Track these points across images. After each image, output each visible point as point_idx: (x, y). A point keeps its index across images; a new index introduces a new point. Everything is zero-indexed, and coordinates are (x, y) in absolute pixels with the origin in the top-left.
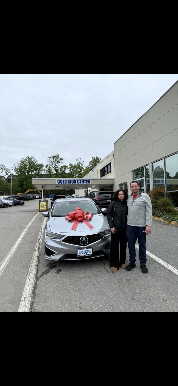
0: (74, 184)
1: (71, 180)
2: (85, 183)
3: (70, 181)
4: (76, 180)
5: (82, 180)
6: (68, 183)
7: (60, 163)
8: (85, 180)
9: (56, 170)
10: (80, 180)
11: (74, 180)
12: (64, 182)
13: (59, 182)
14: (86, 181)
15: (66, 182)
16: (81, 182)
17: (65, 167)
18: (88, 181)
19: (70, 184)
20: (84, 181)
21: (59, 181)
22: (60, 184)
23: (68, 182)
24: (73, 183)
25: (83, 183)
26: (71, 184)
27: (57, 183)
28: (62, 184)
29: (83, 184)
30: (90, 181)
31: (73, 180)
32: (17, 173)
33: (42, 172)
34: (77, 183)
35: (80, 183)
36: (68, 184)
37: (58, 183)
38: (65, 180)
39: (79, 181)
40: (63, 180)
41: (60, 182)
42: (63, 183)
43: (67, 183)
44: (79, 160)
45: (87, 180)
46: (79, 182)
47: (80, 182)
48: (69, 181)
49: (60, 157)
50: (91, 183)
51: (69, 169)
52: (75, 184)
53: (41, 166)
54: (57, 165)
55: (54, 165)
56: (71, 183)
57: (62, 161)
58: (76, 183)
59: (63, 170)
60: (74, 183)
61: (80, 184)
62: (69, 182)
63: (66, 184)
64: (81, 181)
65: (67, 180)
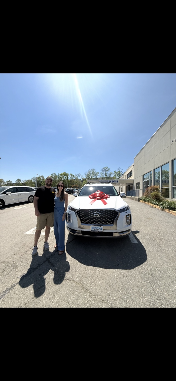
7: (108, 171)
9: (106, 175)
17: (111, 173)
32: (86, 177)
33: (98, 177)
44: (119, 169)
49: (109, 168)
51: (113, 174)
53: (98, 173)
54: (106, 172)
55: (105, 172)
57: (109, 170)
59: (110, 175)
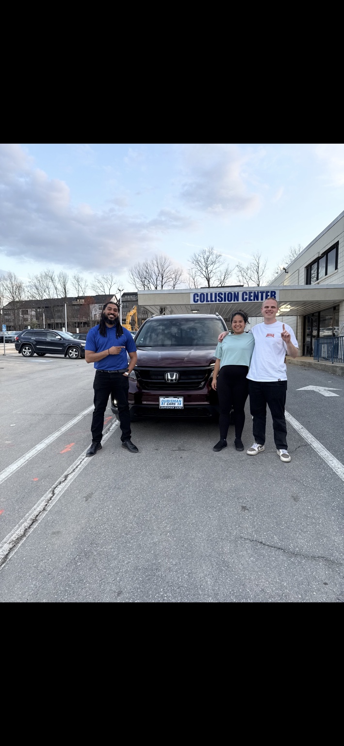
0: (232, 302)
1: (225, 294)
2: (262, 299)
3: (223, 296)
4: (238, 293)
5: (255, 293)
6: (219, 300)
8: (262, 293)
10: (250, 293)
11: (235, 293)
12: (209, 299)
13: (198, 300)
14: (264, 294)
15: (213, 299)
16: (252, 298)
18: (269, 294)
19: (223, 302)
20: (260, 294)
21: (198, 296)
22: (199, 302)
23: (218, 298)
24: (231, 300)
25: (258, 300)
26: (227, 302)
27: (192, 302)
28: (205, 302)
29: (256, 301)
30: (275, 292)
31: (231, 294)
34: (240, 300)
35: (250, 300)
36: (218, 302)
37: (194, 301)
38: (211, 294)
39: (246, 295)
40: (207, 294)
41: (199, 298)
42: (207, 301)
43: (216, 301)
45: (267, 292)
46: (248, 297)
47: (250, 296)
48: (222, 294)
50: (277, 299)
52: (236, 302)
56: (225, 301)
58: (238, 300)
60: (234, 301)
61: (247, 301)
62: (221, 298)
63: (214, 303)
64: (252, 294)
65: (216, 294)
